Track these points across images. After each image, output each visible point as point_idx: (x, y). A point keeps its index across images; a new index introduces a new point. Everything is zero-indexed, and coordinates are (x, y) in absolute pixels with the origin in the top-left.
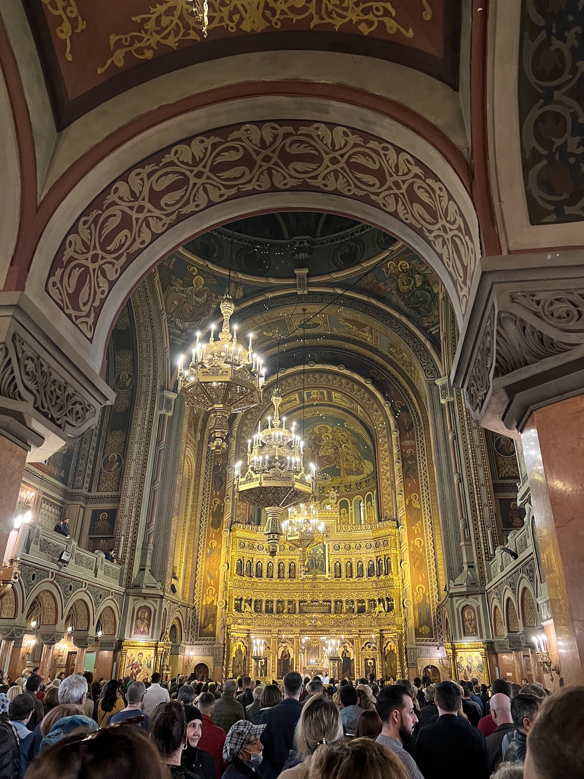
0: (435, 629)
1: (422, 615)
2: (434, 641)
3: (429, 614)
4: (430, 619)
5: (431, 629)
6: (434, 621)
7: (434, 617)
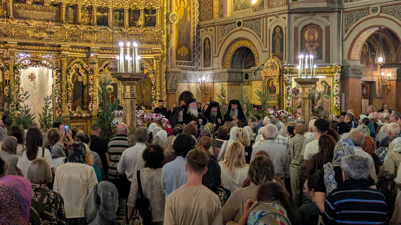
0: (194, 51)
1: (182, 34)
2: (191, 65)
3: (188, 33)
4: (189, 39)
5: (190, 50)
6: (194, 42)
7: (194, 37)
